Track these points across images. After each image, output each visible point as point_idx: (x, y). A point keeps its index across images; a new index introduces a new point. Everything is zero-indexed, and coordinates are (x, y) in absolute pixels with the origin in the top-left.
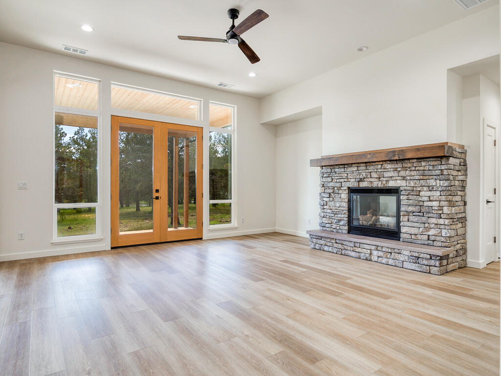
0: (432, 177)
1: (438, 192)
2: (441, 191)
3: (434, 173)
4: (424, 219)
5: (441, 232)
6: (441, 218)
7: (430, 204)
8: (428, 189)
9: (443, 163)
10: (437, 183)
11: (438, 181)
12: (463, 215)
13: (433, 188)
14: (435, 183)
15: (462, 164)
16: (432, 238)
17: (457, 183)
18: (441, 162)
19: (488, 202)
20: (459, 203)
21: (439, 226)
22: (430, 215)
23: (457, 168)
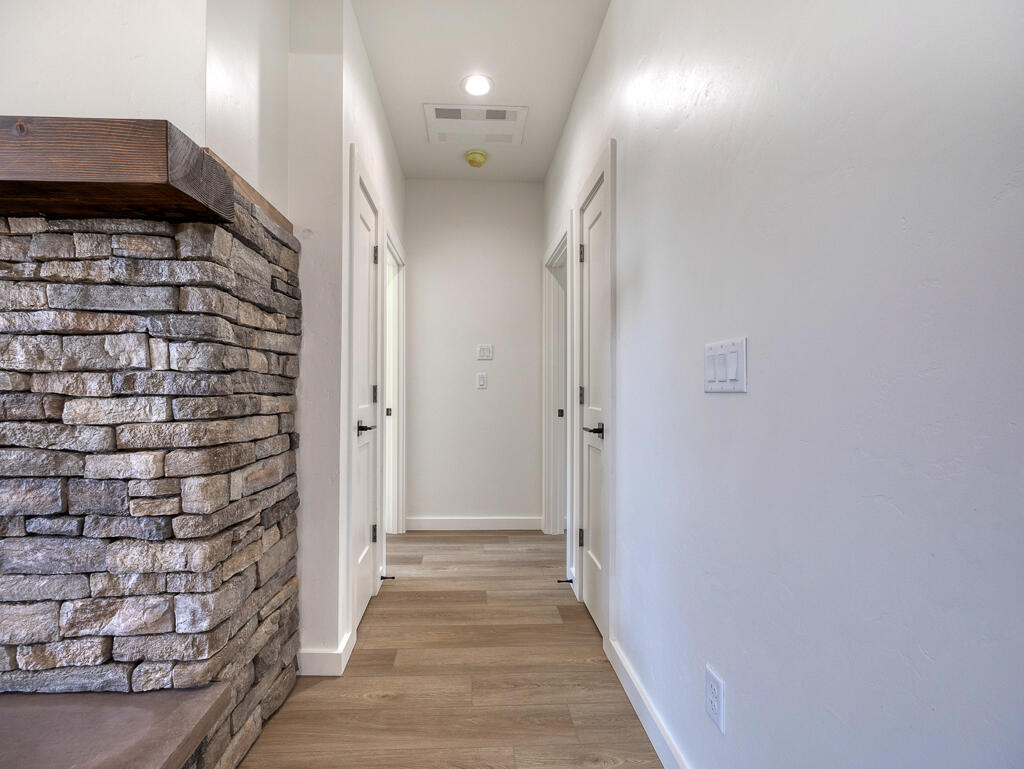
0: (125, 323)
1: (159, 403)
2: (171, 397)
3: (138, 299)
4: (83, 551)
5: (172, 610)
6: (172, 537)
7: (113, 465)
8: (106, 386)
9: (185, 251)
10: (155, 355)
11: (159, 347)
12: (286, 489)
13: (129, 381)
14: (142, 354)
15: (281, 286)
16: (125, 651)
17: (257, 360)
18: (176, 245)
19: (362, 428)
20: (268, 447)
21: (161, 581)
22: (117, 527)
23: (258, 294)
